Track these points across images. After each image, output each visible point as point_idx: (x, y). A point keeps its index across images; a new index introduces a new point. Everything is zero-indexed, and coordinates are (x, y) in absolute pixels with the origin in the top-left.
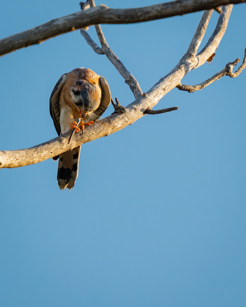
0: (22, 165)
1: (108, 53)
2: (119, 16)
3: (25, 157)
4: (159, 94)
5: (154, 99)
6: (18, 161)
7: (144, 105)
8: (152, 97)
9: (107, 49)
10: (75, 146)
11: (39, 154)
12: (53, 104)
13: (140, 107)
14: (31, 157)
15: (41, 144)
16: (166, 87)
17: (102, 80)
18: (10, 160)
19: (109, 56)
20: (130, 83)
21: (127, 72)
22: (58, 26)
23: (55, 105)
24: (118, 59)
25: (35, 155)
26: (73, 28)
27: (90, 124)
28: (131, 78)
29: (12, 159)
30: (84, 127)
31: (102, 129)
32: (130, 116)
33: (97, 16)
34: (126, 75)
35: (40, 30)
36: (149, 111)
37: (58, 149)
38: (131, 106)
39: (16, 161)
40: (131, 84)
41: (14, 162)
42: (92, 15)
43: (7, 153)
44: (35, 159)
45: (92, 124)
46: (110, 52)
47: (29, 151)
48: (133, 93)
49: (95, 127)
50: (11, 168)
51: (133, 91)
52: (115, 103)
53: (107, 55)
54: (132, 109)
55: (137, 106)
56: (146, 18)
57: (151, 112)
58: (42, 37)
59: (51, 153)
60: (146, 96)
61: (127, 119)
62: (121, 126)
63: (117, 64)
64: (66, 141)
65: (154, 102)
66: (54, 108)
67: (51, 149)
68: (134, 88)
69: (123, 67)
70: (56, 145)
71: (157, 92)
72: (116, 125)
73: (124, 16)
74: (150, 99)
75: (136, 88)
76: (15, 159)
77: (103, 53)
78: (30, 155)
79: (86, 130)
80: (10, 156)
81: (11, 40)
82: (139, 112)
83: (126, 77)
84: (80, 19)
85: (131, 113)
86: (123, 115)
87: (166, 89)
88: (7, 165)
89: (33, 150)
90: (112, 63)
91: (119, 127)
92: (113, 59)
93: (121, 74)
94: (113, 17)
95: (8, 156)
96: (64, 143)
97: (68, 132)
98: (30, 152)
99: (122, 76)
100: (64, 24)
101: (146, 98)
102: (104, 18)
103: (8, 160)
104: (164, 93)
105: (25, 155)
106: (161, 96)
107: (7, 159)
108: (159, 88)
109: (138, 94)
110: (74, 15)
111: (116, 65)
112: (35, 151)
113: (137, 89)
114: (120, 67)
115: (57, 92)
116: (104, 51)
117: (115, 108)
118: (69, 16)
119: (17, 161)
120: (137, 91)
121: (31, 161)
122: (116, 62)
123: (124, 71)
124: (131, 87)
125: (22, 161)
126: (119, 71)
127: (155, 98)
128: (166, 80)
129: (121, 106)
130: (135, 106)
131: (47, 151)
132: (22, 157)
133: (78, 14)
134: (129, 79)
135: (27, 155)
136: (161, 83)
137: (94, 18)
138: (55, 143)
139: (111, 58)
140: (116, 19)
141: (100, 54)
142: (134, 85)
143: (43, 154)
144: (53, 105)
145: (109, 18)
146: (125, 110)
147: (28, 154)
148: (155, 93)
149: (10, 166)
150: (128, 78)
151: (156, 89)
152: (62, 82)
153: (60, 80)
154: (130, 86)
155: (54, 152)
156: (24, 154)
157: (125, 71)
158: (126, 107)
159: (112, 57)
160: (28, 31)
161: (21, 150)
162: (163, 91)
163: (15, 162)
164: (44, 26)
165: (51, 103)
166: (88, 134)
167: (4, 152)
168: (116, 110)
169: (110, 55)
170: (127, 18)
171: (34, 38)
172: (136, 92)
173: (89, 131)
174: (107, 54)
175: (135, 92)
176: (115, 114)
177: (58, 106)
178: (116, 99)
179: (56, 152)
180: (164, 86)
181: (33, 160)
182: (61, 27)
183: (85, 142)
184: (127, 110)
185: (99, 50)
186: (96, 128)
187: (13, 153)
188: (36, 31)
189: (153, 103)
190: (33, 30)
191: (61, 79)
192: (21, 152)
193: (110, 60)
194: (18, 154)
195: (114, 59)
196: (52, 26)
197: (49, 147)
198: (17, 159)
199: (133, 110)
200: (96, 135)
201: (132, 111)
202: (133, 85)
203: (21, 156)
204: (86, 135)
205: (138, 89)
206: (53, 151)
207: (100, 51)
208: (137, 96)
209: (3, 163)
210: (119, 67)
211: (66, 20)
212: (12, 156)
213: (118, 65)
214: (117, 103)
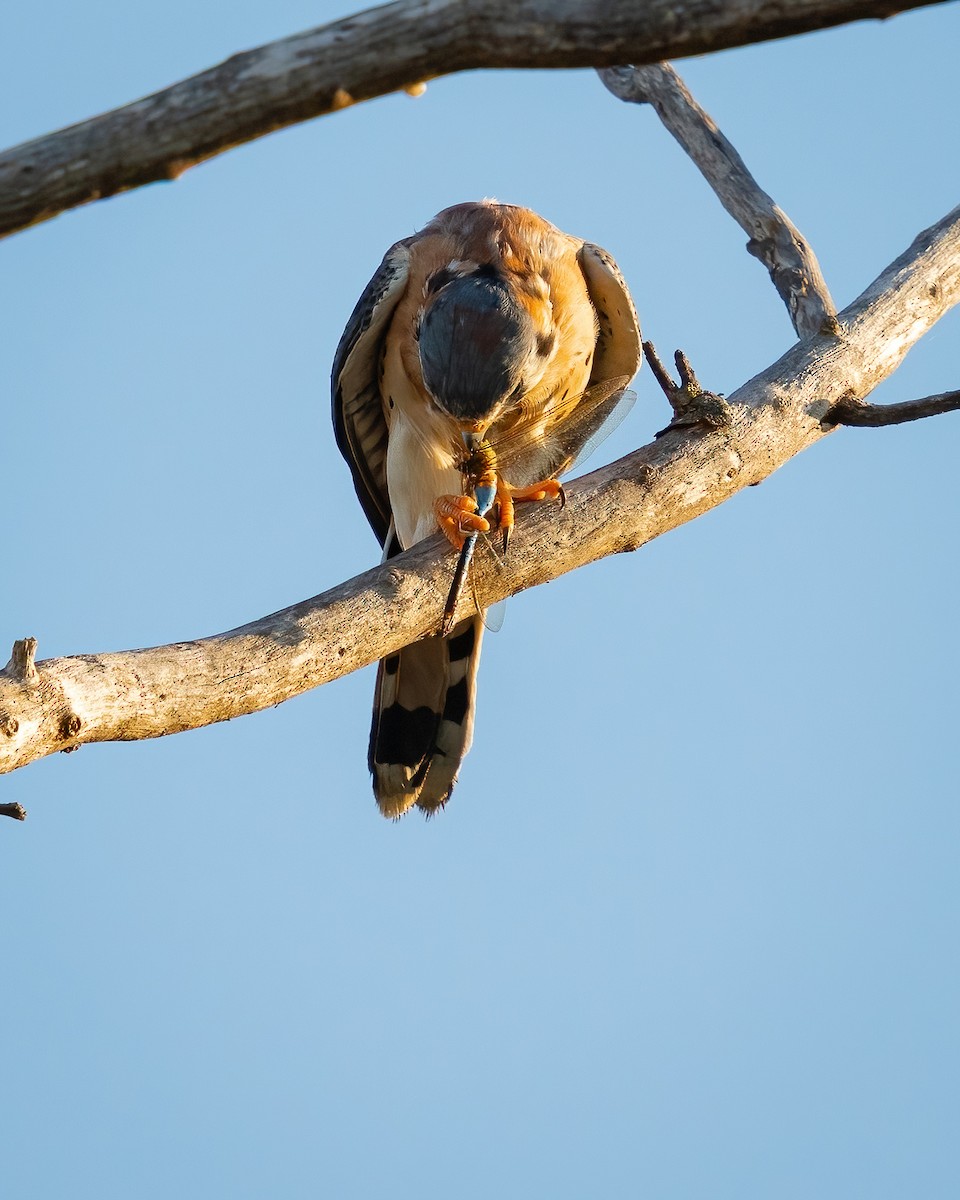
0: (193, 724)
1: (664, 98)
2: (569, 30)
3: (201, 681)
4: (908, 319)
5: (877, 345)
6: (167, 704)
7: (827, 384)
8: (871, 334)
9: (660, 80)
10: (464, 612)
11: (279, 664)
12: (347, 397)
13: (804, 392)
14: (235, 680)
15: (288, 610)
16: (941, 279)
17: (592, 260)
18: (125, 704)
19: (669, 112)
20: (772, 253)
21: (756, 195)
22: (263, 84)
23: (357, 398)
24: (713, 128)
25: (258, 667)
26: (342, 96)
27: (543, 495)
28: (777, 226)
29: (134, 695)
30: (511, 511)
31: (604, 516)
32: (749, 445)
33: (462, 30)
34: (753, 212)
35: (172, 110)
36: (852, 412)
37: (376, 631)
38: (756, 392)
39: (159, 704)
40: (779, 259)
41: (146, 712)
42: (433, 24)
43: (110, 669)
44: (258, 687)
45: (553, 493)
46: (676, 95)
47: (226, 649)
48: (788, 304)
49: (571, 506)
50: (135, 739)
51: (786, 295)
52: (675, 378)
53: (661, 111)
54: (759, 407)
55: (788, 387)
56: (706, 35)
57: (863, 416)
58: (186, 145)
59: (342, 652)
60: (839, 333)
61: (733, 459)
62: (704, 494)
63: (709, 156)
64: (418, 586)
65: (881, 359)
66: (357, 411)
67: (339, 635)
68: (790, 281)
69: (739, 171)
70: (371, 610)
71: (893, 308)
72: (680, 492)
73: (593, 26)
74: (860, 349)
75: (798, 282)
76: (152, 696)
77: (640, 98)
78: (228, 672)
79: (522, 529)
80: (127, 685)
81: (31, 163)
82: (799, 418)
83: (754, 223)
84: (373, 47)
85: (758, 426)
86: (713, 441)
87: (946, 289)
88: (110, 725)
89: (248, 645)
90: (687, 149)
91: (693, 501)
92: (689, 129)
93: (730, 210)
94: (539, 32)
95: (113, 681)
96: (408, 601)
97: (428, 541)
98: (228, 656)
99: (735, 218)
100: (294, 73)
101: (839, 341)
102: (497, 41)
103: (116, 704)
104: (936, 310)
105: (205, 672)
106: (919, 328)
107: (112, 698)
108: (908, 284)
109: (811, 311)
110: (344, 25)
111: (702, 159)
112: (256, 648)
113: (804, 289)
114: (722, 169)
115: (368, 336)
116: (645, 86)
117: (673, 402)
118: (319, 31)
119: (163, 702)
120: (803, 296)
121: (237, 697)
122: (705, 145)
123: (744, 190)
124: (775, 275)
125: (191, 701)
126: (718, 194)
127: (883, 341)
128: (945, 241)
129: (706, 393)
130: (778, 391)
131: (319, 646)
132: (186, 681)
133: (365, 20)
134: (768, 234)
135: (215, 668)
136: (920, 261)
137: (445, 38)
138: (360, 603)
139: (681, 124)
140: (556, 43)
141: (626, 99)
142: (790, 266)
143: (298, 661)
144: (352, 398)
145: (519, 39)
146: (725, 415)
147: (220, 664)
148: (884, 312)
149: (128, 733)
150: (759, 226)
151: (889, 290)
152: (394, 285)
153: (384, 277)
154: (773, 273)
155: (355, 649)
156: (201, 664)
157: (747, 192)
158: (732, 399)
159: (685, 121)
160: (115, 115)
161: (185, 647)
162: (927, 302)
163: (152, 712)
164: (194, 84)
165: (340, 389)
166: (530, 549)
167: (95, 661)
168: (678, 415)
169: (675, 109)
170: (610, 37)
171: (145, 151)
172: (802, 300)
173: (539, 531)
174: (660, 104)
175: (793, 301)
176: (672, 435)
177: (375, 401)
178: (679, 356)
179: (367, 647)
180: (932, 277)
181: (248, 692)
182: (280, 90)
183: (518, 590)
184: (736, 410)
185: (624, 80)
186: (574, 515)
187: (138, 667)
188: (156, 115)
189: (873, 368)
190: (140, 108)
191: (385, 272)
192: (183, 655)
193: (675, 133)
194: (167, 670)
195: (694, 129)
196: (233, 88)
197: (331, 623)
198: (162, 696)
199: (768, 410)
200: (574, 551)
201: (760, 417)
202: (785, 264)
203: (181, 676)
204: (522, 550)
205: (810, 288)
206: (352, 641)
207: (627, 88)
208: (805, 323)
209: (88, 720)
210: (717, 171)
211: (301, 55)
212: (135, 680)
213: (715, 162)
214: (686, 379)
